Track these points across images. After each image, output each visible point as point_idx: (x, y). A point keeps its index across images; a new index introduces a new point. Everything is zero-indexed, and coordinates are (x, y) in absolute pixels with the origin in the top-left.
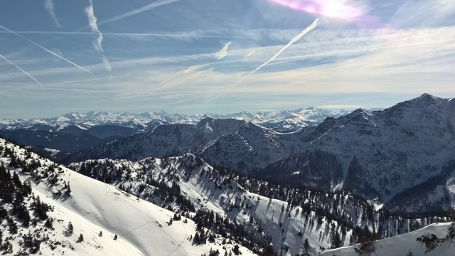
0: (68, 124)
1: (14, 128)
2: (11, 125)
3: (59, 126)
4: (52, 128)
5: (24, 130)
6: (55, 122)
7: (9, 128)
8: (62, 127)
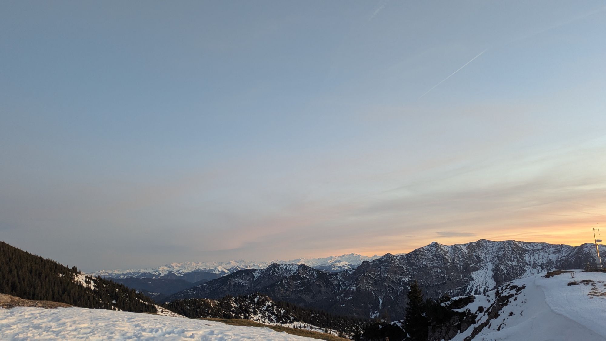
0: (168, 272)
1: (126, 276)
2: (123, 274)
3: (160, 274)
4: (155, 275)
5: (133, 278)
6: (157, 271)
7: (122, 276)
8: (162, 275)
